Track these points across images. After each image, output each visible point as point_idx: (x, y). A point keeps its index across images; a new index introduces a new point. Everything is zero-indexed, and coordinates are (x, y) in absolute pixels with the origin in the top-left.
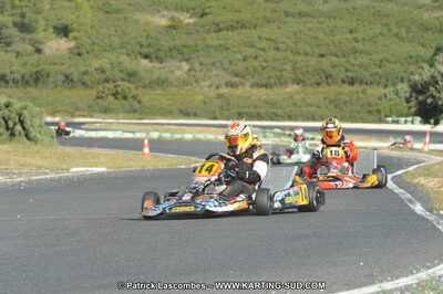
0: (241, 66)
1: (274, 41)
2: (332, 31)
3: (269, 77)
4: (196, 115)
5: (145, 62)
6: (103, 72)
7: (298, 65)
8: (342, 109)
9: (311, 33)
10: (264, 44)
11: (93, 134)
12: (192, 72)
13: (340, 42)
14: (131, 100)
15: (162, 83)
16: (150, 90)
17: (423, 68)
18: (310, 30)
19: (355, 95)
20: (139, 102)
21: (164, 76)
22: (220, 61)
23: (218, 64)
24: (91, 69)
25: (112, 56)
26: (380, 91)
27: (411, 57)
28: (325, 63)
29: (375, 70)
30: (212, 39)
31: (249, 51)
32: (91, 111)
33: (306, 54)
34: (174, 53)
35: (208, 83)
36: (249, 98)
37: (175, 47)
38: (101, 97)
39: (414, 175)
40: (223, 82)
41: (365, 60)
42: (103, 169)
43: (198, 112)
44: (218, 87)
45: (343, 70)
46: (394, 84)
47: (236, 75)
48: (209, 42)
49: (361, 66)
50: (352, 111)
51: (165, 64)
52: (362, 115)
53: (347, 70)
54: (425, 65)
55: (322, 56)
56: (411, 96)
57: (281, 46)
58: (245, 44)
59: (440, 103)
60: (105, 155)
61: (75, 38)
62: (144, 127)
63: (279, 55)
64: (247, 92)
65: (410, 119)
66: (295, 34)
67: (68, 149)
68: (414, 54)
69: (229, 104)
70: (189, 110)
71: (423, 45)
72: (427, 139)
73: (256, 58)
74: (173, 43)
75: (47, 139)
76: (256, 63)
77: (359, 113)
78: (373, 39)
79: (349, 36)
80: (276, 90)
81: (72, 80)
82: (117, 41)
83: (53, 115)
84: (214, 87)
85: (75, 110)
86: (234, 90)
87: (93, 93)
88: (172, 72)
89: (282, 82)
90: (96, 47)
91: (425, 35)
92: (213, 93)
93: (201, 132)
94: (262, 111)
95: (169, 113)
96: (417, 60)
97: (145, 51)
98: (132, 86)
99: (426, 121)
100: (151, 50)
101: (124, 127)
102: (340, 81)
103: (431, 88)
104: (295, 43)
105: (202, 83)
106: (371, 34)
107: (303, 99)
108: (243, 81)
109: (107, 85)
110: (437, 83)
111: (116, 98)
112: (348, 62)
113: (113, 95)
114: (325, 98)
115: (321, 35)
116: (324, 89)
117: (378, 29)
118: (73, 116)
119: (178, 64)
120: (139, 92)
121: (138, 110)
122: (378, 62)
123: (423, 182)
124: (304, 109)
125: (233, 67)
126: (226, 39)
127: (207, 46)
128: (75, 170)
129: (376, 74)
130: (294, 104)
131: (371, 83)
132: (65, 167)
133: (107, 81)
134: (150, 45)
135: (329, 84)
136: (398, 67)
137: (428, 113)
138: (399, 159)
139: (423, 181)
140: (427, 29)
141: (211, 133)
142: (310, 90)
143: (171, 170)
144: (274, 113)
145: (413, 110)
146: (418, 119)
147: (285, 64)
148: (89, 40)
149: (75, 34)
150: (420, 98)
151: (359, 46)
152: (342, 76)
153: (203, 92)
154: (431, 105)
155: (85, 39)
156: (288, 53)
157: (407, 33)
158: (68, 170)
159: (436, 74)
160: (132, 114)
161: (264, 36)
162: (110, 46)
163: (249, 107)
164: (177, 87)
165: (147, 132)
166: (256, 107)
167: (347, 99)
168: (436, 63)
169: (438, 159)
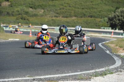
0: (59, 11)
1: (69, 4)
2: (86, 2)
3: (67, 15)
5: (31, 9)
6: (18, 12)
7: (76, 11)
8: (88, 25)
9: (80, 2)
10: (66, 5)
12: (44, 13)
13: (88, 5)
14: (26, 20)
15: (35, 15)
16: (32, 18)
17: (112, 13)
18: (79, 1)
19: (92, 21)
20: (29, 21)
21: (36, 13)
22: (53, 10)
23: (52, 10)
24: (15, 11)
25: (21, 7)
26: (100, 20)
27: (109, 10)
28: (84, 11)
29: (98, 13)
30: (51, 3)
31: (61, 7)
32: (15, 23)
33: (78, 8)
34: (40, 7)
35: (49, 16)
36: (61, 20)
37: (40, 5)
38: (18, 19)
39: (108, 43)
41: (95, 10)
42: (18, 40)
43: (46, 24)
44: (52, 17)
45: (89, 13)
46: (104, 18)
47: (57, 14)
49: (94, 12)
50: (91, 25)
51: (36, 10)
54: (113, 12)
55: (83, 9)
56: (108, 21)
57: (71, 6)
58: (61, 5)
59: (117, 23)
60: (19, 36)
61: (11, 2)
63: (70, 8)
64: (61, 19)
65: (108, 28)
66: (75, 2)
67: (8, 34)
69: (55, 22)
71: (112, 7)
72: (113, 34)
73: (63, 9)
74: (39, 4)
75: (2, 31)
76: (63, 10)
77: (93, 26)
79: (91, 3)
80: (69, 18)
81: (9, 14)
82: (23, 3)
83: (3, 24)
85: (10, 23)
86: (56, 18)
88: (39, 12)
89: (71, 16)
90: (16, 4)
92: (51, 19)
95: (37, 24)
96: (111, 11)
97: (31, 6)
98: (27, 16)
99: (112, 29)
100: (33, 6)
101: (24, 28)
102: (88, 16)
103: (114, 19)
104: (75, 5)
105: (47, 16)
106: (97, 3)
107: (77, 21)
108: (59, 15)
109: (19, 16)
110: (116, 18)
111: (22, 19)
112: (90, 11)
114: (84, 21)
115: (83, 3)
116: (83, 18)
117: (100, 1)
119: (40, 10)
120: (29, 18)
121: (28, 23)
122: (99, 11)
124: (77, 24)
125: (57, 11)
126: (55, 3)
127: (49, 5)
128: (10, 39)
129: (99, 15)
130: (74, 23)
131: (97, 17)
132: (7, 38)
133: (19, 14)
134: (32, 4)
135: (84, 17)
136: (105, 13)
137: (113, 26)
138: (104, 39)
139: (110, 45)
140: (114, 2)
141: (50, 30)
142: (79, 19)
145: (109, 25)
146: (110, 28)
147: (72, 11)
148: (14, 2)
149: (10, 0)
150: (111, 22)
151: (94, 6)
153: (47, 18)
154: (114, 24)
155: (13, 2)
156: (73, 8)
157: (108, 3)
158: (8, 39)
159: (116, 15)
160: (26, 24)
161: (66, 2)
162: (21, 4)
163: (61, 23)
164: (40, 17)
165: (31, 29)
166: (63, 23)
167: (90, 22)
168: (116, 12)
169: (115, 39)
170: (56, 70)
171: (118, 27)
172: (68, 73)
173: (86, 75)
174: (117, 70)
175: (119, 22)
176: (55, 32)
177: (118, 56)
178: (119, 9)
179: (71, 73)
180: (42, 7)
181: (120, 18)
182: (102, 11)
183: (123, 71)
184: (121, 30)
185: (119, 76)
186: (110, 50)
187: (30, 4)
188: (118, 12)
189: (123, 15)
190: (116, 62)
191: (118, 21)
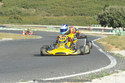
0: (50, 10)
1: (60, 3)
3: (58, 13)
4: (37, 24)
5: (23, 9)
6: (11, 11)
7: (67, 10)
8: (78, 23)
9: (70, 1)
10: (57, 4)
11: (8, 29)
12: (37, 12)
13: (78, 4)
14: (19, 19)
15: (28, 15)
16: (24, 17)
17: (101, 11)
19: (82, 19)
20: (22, 20)
21: (28, 13)
22: (45, 9)
23: (44, 10)
24: (8, 11)
25: (14, 7)
26: (90, 17)
27: (98, 8)
28: (74, 9)
29: (88, 11)
30: (42, 2)
31: (53, 6)
32: (8, 23)
33: (69, 7)
34: (32, 6)
35: (41, 15)
36: (53, 19)
38: (11, 19)
39: (99, 41)
40: (45, 15)
41: (85, 9)
42: (11, 39)
43: (38, 23)
44: (44, 16)
45: (79, 11)
46: (94, 15)
47: (49, 13)
48: (41, 3)
49: (84, 10)
50: (81, 23)
51: (29, 10)
52: (84, 24)
53: (80, 12)
54: (102, 10)
55: (73, 7)
56: (98, 19)
57: (62, 4)
58: (52, 4)
59: (106, 21)
60: (12, 35)
61: (4, 2)
62: (23, 27)
63: (61, 7)
64: (52, 18)
65: (98, 25)
66: (66, 1)
67: (2, 33)
68: (99, 7)
69: (47, 21)
70: (36, 23)
71: (102, 5)
72: (103, 31)
73: (55, 8)
74: (31, 4)
76: (55, 9)
77: (83, 23)
78: (88, 3)
79: (81, 2)
80: (60, 17)
81: (3, 14)
82: (15, 3)
84: (43, 16)
85: (3, 22)
86: (48, 17)
87: (9, 17)
88: (31, 12)
89: (63, 15)
90: (9, 5)
91: (102, 2)
92: (43, 18)
93: (39, 29)
94: (56, 23)
95: (30, 23)
96: (100, 9)
97: (23, 6)
98: (19, 16)
99: (102, 26)
100: (25, 5)
101: (17, 27)
102: (78, 15)
103: (104, 17)
104: (66, 4)
105: (39, 15)
106: (87, 1)
107: (68, 20)
108: (51, 14)
109: (12, 15)
110: (106, 15)
111: (15, 19)
112: (81, 9)
113: (14, 18)
114: (74, 19)
115: (73, 2)
116: (74, 17)
118: (3, 24)
119: (33, 9)
120: (22, 17)
121: (21, 22)
122: (89, 9)
123: (102, 43)
124: (68, 22)
125: (48, 11)
126: (46, 3)
127: (41, 4)
128: (3, 39)
129: (88, 13)
130: (65, 21)
131: (87, 15)
133: (12, 14)
134: (24, 4)
135: (75, 15)
136: (95, 11)
137: (103, 24)
138: (95, 36)
141: (42, 29)
142: (70, 17)
143: (31, 39)
144: (59, 23)
145: (99, 23)
146: (100, 25)
147: (63, 10)
149: (3, 1)
150: (101, 19)
151: (84, 5)
152: (79, 13)
153: (39, 17)
154: (104, 21)
155: (6, 2)
156: (64, 6)
157: (97, 1)
158: (2, 39)
159: (105, 13)
160: (19, 24)
161: (57, 1)
162: (13, 4)
163: (53, 22)
164: (32, 16)
165: (24, 29)
166: (54, 22)
167: (80, 19)
168: (105, 10)
169: (106, 36)
170: (51, 72)
171: (107, 24)
172: (63, 76)
173: (81, 78)
174: (113, 71)
175: (109, 20)
176: (47, 31)
177: (112, 54)
178: (108, 6)
179: (66, 75)
180: (34, 6)
181: (110, 15)
182: (92, 9)
183: (120, 72)
184: (110, 27)
185: (116, 77)
186: (103, 48)
187: (22, 4)
188: (107, 9)
189: (112, 12)
190: (110, 62)
191: (107, 19)
